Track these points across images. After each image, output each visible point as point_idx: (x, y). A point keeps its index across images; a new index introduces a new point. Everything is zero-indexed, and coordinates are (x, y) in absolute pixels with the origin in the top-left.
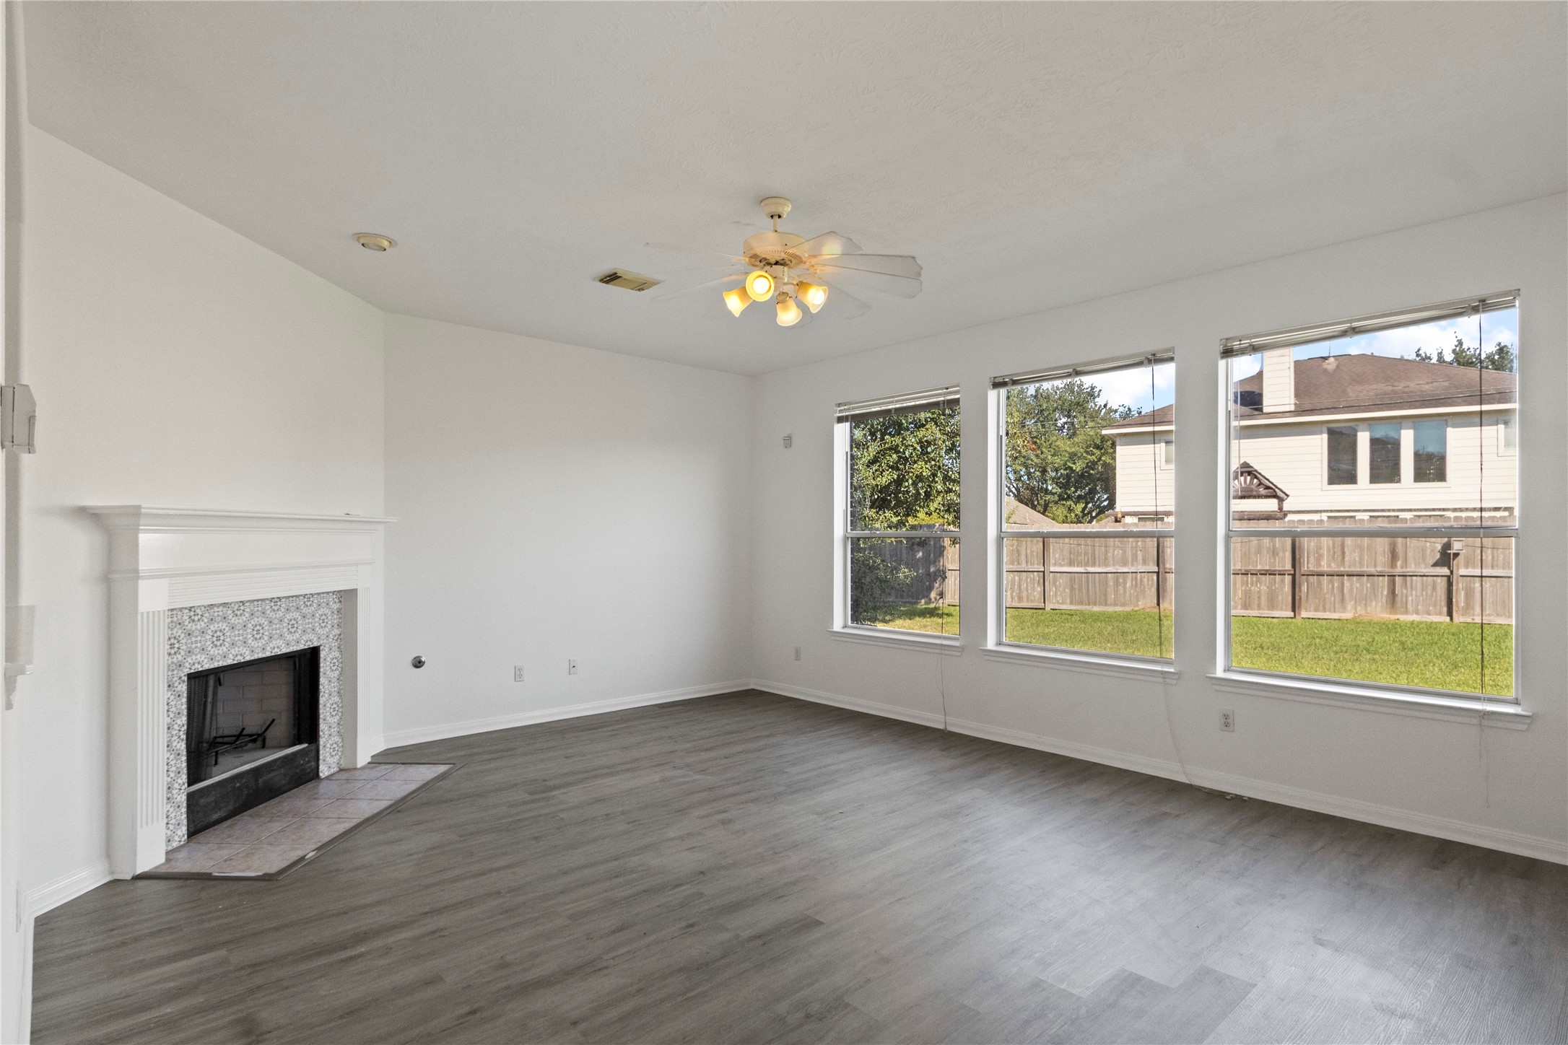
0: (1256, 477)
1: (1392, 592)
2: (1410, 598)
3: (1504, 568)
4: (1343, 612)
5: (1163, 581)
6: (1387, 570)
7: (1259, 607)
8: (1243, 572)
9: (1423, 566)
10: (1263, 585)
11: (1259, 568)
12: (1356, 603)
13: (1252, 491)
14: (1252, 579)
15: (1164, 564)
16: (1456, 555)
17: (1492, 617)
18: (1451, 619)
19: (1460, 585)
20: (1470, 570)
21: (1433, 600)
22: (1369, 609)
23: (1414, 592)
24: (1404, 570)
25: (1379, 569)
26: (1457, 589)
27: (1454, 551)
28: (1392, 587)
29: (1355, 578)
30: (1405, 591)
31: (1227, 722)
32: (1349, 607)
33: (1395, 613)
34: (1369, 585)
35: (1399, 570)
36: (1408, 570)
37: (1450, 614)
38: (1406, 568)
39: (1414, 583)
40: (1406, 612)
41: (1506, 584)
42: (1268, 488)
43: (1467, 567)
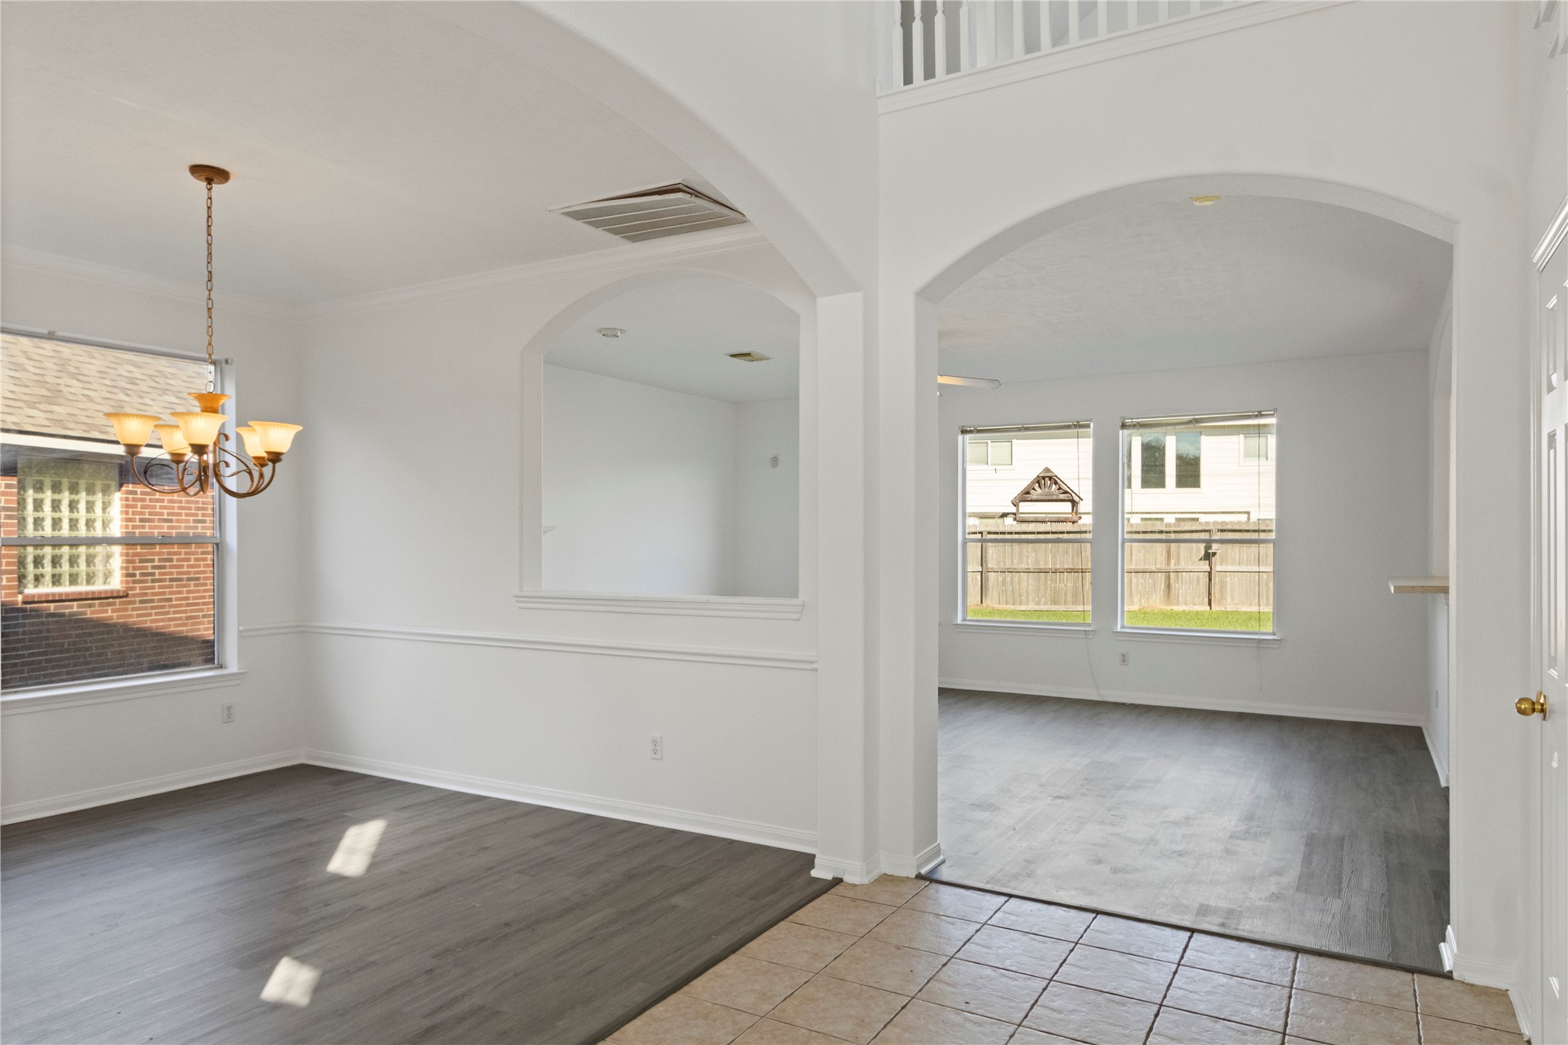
0: (1056, 483)
1: (1168, 586)
2: (1181, 592)
3: (1247, 565)
4: (1131, 605)
5: (985, 580)
6: (1164, 567)
7: (1065, 603)
8: (1053, 570)
9: (1191, 564)
10: (1068, 582)
11: (1065, 567)
12: (1141, 597)
13: (1053, 495)
14: (1060, 576)
15: (986, 563)
16: (1214, 554)
17: (1239, 606)
18: (1211, 608)
19: (1217, 579)
20: (1223, 566)
21: (1198, 592)
22: (1151, 601)
23: (1184, 586)
24: (1177, 567)
25: (1158, 566)
26: (1214, 583)
27: (1213, 551)
28: (1167, 583)
29: (1140, 575)
30: (1177, 585)
31: (1124, 659)
32: (1136, 600)
33: (1171, 604)
34: (1151, 581)
35: (1172, 567)
36: (1180, 567)
37: (1210, 604)
38: (1179, 565)
39: (1184, 577)
40: (1178, 603)
41: (1248, 578)
42: (1066, 492)
43: (1221, 564)
